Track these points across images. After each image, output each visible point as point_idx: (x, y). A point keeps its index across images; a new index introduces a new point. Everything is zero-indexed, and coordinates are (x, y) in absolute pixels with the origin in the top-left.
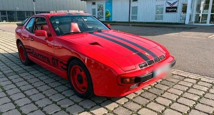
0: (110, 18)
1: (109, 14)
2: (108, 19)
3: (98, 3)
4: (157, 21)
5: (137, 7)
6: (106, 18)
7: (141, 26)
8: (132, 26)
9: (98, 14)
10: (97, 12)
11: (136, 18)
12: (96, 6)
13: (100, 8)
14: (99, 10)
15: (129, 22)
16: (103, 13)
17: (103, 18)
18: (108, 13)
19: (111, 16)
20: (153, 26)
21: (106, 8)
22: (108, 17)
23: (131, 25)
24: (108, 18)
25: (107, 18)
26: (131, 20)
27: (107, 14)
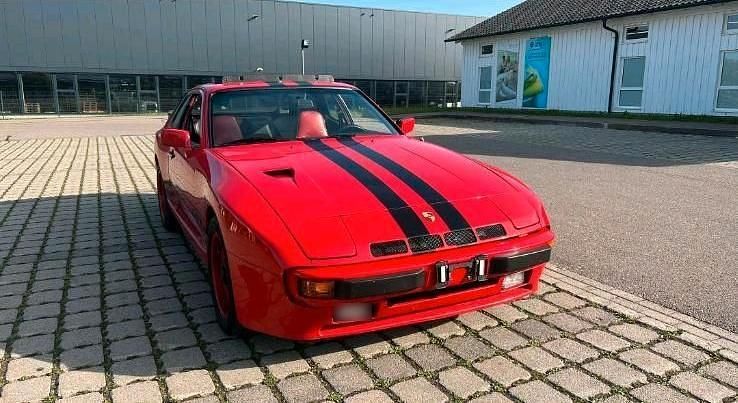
0: (540, 99)
1: (538, 85)
2: (533, 103)
3: (502, 48)
4: (722, 112)
5: (644, 57)
6: (525, 97)
7: (645, 129)
8: (610, 127)
9: (498, 83)
10: (495, 78)
11: (636, 97)
12: (495, 58)
13: (508, 64)
14: (502, 71)
15: (610, 114)
16: (514, 81)
17: (514, 97)
18: (534, 81)
19: (544, 91)
20: (694, 132)
21: (526, 66)
22: (534, 95)
23: (606, 125)
24: (531, 98)
25: (529, 96)
26: (618, 108)
27: (528, 83)
